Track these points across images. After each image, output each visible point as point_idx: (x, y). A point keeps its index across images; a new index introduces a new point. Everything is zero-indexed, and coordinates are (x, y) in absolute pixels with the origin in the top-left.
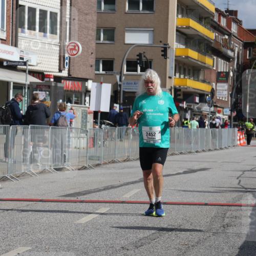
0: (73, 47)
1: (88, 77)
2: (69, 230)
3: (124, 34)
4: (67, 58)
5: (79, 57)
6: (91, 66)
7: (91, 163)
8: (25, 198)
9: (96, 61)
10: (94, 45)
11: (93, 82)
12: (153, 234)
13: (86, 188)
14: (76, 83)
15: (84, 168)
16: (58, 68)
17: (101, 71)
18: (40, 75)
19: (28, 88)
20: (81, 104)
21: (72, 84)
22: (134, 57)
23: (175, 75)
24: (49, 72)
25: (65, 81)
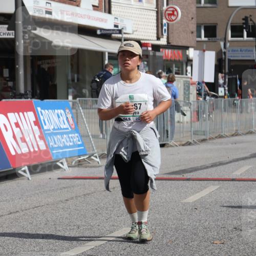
0: (171, 12)
1: (189, 45)
2: (176, 210)
4: (165, 24)
5: (178, 23)
6: (192, 33)
7: (196, 138)
9: (197, 26)
10: (194, 9)
11: (195, 49)
13: (192, 165)
14: (176, 51)
15: (189, 144)
16: (155, 35)
17: (203, 38)
20: (182, 74)
21: (171, 53)
22: (240, 22)
24: (146, 40)
25: (164, 50)
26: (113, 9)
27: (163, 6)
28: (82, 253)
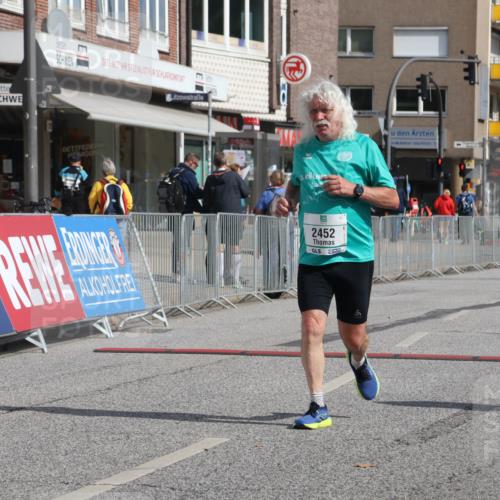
0: (294, 65)
3: (392, 39)
4: (284, 85)
5: (305, 82)
8: (214, 348)
10: (333, 60)
12: (455, 415)
16: (267, 105)
18: (235, 119)
19: (213, 144)
21: (294, 135)
22: (412, 83)
23: (491, 116)
24: (251, 112)
25: (282, 131)
26: (194, 58)
27: (281, 54)
28: (134, 482)
